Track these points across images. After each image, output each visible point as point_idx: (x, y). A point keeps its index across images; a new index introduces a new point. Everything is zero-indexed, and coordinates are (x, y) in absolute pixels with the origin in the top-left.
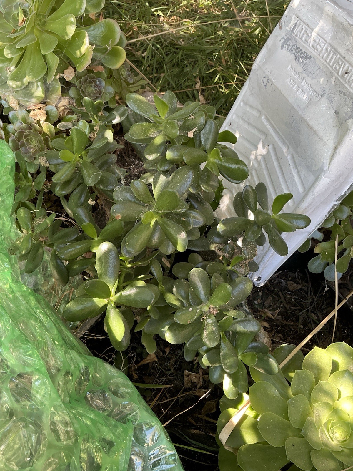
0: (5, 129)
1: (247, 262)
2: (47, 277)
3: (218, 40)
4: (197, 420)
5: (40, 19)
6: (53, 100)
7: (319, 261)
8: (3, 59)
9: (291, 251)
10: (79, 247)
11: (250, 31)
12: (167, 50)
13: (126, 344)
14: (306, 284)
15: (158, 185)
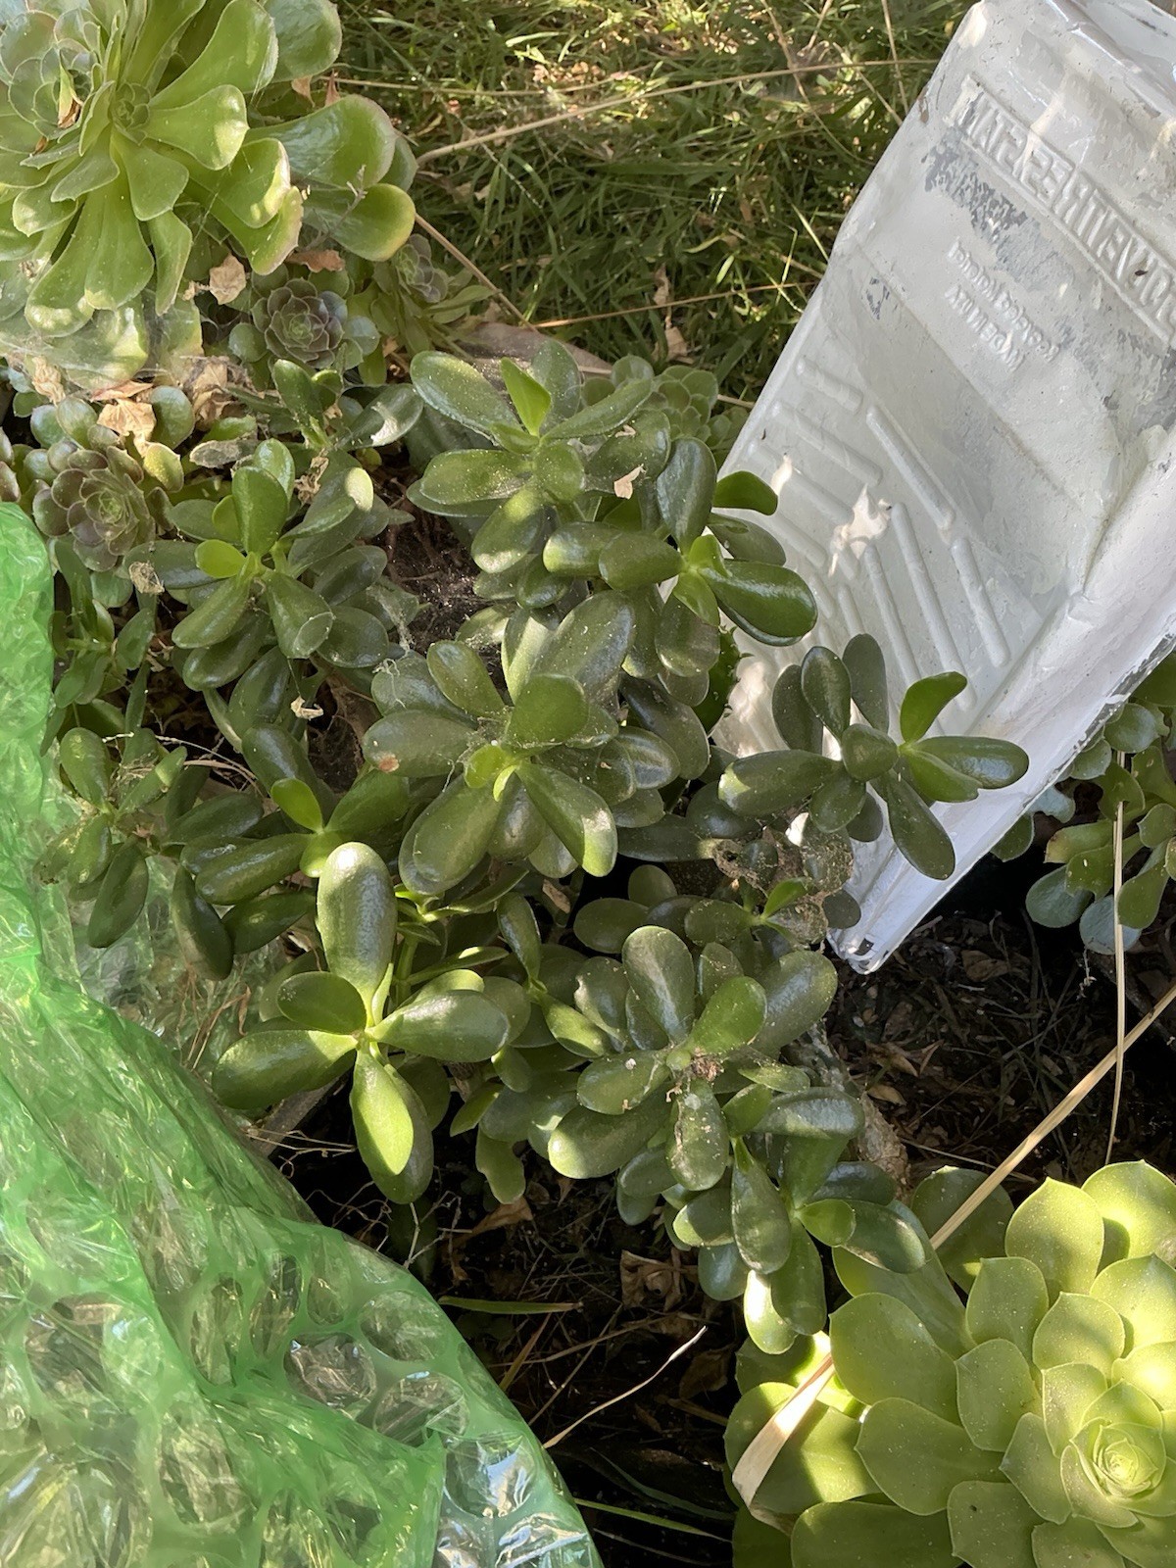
0: (19, 466)
1: (819, 899)
2: (165, 948)
3: (730, 141)
4: (664, 1415)
5: (127, 103)
6: (177, 367)
7: (1064, 886)
8: (12, 235)
9: (966, 858)
10: (262, 858)
11: (832, 111)
12: (559, 179)
13: (419, 1180)
14: (1025, 959)
15: (518, 651)
